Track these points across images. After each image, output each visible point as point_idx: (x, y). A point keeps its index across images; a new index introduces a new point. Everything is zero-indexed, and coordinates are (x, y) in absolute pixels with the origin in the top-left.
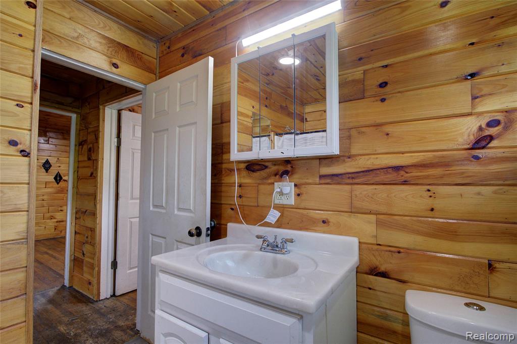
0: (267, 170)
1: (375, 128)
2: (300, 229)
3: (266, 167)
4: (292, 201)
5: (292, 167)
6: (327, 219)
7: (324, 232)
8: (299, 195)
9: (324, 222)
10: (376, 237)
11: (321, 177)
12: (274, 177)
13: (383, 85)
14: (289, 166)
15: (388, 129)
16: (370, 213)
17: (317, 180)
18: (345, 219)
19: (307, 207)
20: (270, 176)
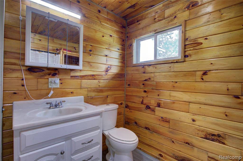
0: (44, 72)
1: (88, 63)
2: (62, 97)
3: (43, 70)
4: (58, 86)
5: (58, 72)
6: (73, 92)
7: (72, 96)
8: (61, 83)
9: (72, 93)
10: (87, 95)
11: (72, 77)
12: (48, 76)
13: (91, 51)
14: (57, 71)
15: (91, 64)
16: (86, 88)
17: (70, 78)
18: (79, 91)
19: (65, 88)
20: (46, 75)
